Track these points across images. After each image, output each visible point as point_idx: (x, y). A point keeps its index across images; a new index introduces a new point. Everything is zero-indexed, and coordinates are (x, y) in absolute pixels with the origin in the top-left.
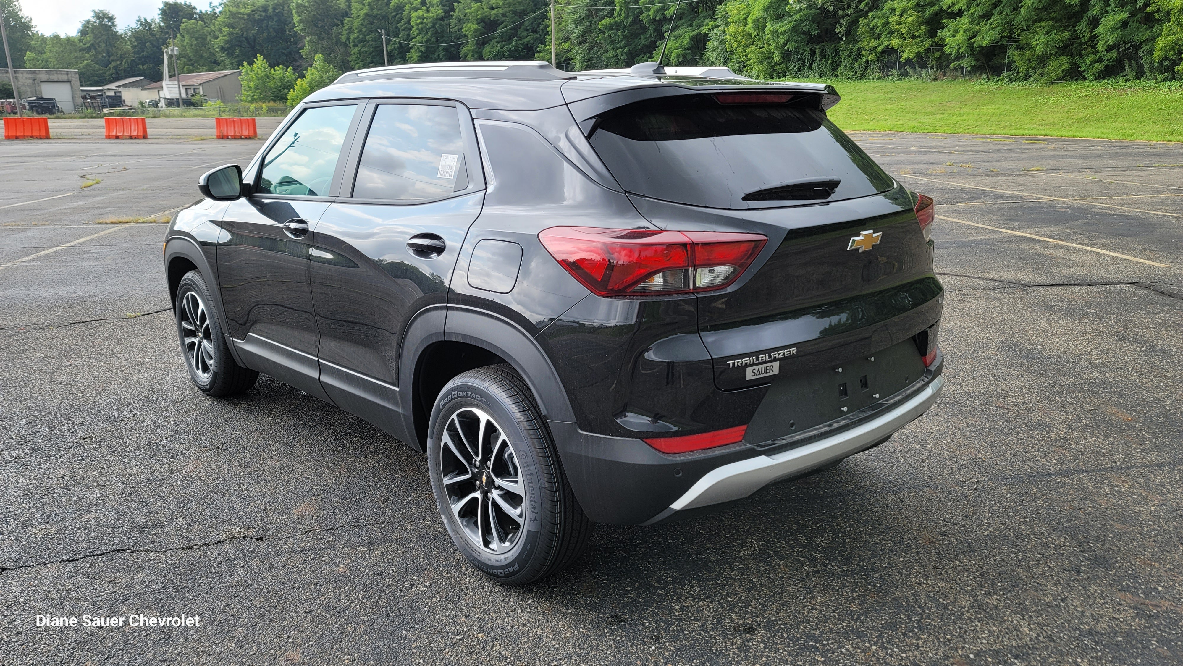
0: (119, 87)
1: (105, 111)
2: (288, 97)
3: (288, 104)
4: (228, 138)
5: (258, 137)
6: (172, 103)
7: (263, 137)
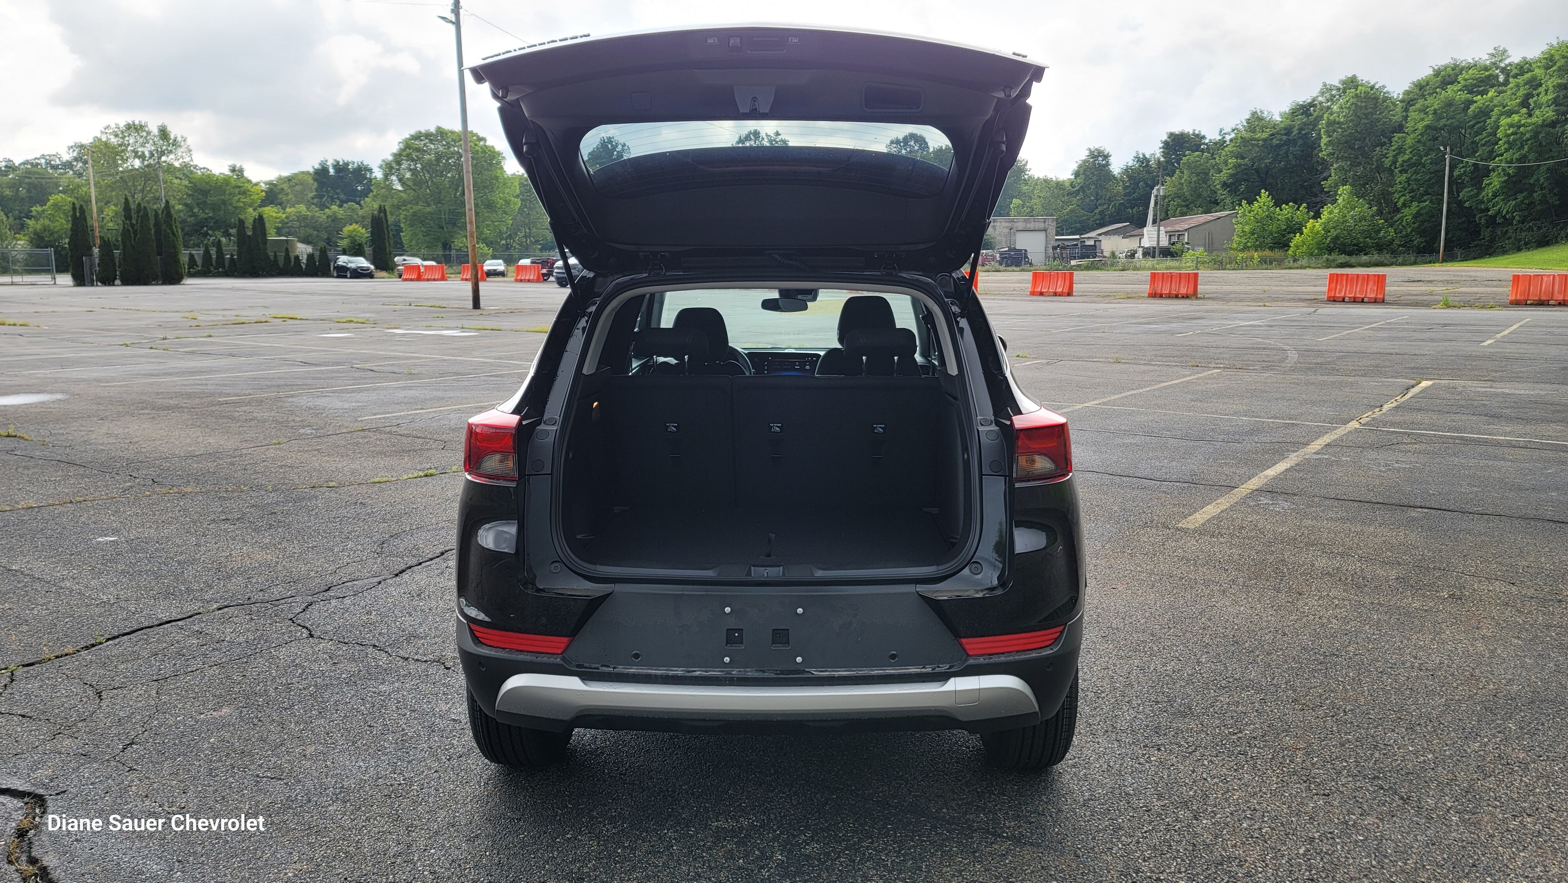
0: (1100, 235)
1: (1073, 263)
2: (1291, 244)
3: (1290, 252)
4: (1161, 296)
5: (1199, 296)
6: (1149, 253)
7: (1207, 296)
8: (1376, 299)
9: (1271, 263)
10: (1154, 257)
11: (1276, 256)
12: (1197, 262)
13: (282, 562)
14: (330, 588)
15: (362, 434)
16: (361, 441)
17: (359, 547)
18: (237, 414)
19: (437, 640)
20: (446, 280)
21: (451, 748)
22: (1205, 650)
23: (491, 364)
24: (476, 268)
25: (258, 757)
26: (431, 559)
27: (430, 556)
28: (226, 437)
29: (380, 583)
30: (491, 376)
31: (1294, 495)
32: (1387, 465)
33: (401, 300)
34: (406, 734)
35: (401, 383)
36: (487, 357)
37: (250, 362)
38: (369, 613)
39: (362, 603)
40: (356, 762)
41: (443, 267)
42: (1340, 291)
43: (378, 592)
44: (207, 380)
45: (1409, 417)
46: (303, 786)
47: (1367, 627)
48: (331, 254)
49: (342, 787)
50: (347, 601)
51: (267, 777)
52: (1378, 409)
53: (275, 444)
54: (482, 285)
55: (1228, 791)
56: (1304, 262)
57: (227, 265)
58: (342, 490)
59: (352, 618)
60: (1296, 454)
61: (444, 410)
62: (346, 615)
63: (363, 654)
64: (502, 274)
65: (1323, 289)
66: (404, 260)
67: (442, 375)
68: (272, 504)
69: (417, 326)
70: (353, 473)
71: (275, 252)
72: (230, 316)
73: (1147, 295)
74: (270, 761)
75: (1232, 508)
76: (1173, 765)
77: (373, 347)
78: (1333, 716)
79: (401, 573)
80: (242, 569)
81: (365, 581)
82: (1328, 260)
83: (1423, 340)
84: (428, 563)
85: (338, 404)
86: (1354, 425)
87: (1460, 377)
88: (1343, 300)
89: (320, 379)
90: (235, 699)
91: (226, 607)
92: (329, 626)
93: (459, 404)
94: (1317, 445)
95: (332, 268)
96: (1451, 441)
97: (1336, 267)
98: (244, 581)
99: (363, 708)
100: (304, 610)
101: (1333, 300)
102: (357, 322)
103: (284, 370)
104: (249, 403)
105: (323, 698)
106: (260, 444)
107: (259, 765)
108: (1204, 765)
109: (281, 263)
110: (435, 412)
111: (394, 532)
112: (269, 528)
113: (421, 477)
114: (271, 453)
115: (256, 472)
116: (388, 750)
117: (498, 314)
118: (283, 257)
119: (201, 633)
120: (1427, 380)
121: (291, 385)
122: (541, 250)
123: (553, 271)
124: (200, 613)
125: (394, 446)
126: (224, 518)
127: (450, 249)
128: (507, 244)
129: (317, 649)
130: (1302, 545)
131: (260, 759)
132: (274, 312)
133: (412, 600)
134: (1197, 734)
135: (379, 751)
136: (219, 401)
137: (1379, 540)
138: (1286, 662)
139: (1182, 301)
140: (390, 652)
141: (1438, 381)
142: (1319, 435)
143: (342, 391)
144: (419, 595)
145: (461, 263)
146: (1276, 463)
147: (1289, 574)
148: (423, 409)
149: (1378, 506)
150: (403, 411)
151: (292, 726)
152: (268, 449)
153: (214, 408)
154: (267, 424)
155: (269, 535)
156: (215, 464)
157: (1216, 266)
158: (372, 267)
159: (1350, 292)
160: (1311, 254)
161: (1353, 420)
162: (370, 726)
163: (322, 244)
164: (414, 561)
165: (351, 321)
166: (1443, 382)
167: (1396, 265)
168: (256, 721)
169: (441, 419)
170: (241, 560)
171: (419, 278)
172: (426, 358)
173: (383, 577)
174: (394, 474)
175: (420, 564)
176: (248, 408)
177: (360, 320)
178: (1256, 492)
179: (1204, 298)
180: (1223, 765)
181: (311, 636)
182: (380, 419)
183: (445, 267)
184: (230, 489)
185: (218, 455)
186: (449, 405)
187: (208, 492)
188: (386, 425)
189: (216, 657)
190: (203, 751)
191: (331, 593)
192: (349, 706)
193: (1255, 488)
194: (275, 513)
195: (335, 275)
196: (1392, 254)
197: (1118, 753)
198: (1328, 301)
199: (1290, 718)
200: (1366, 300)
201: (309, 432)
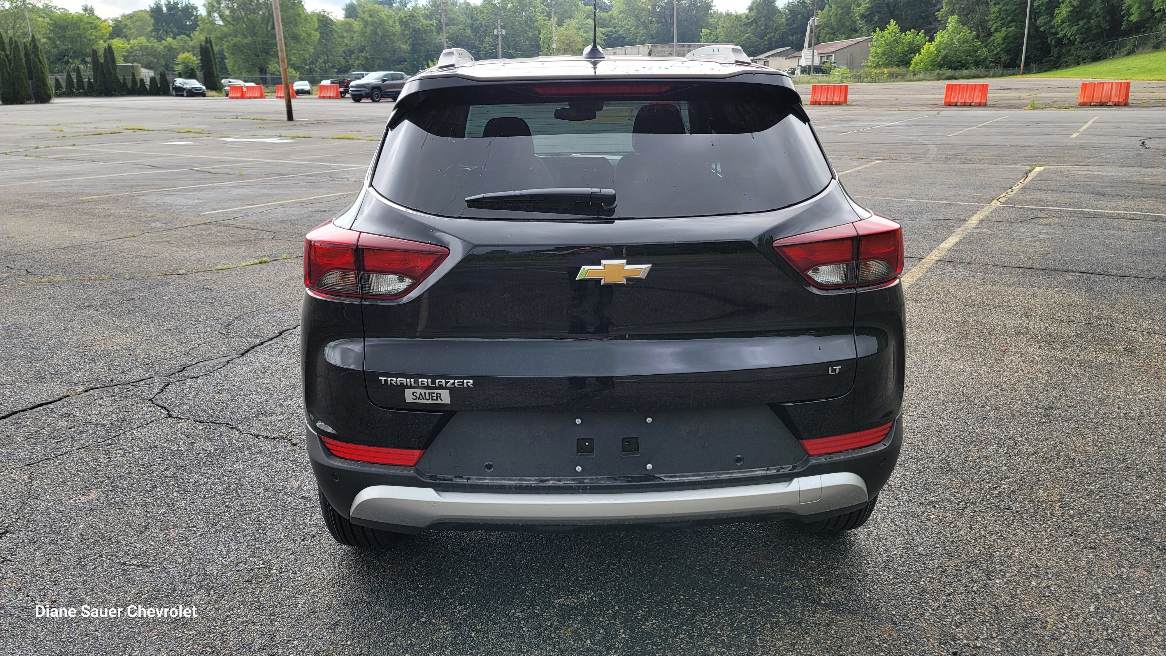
0: (768, 56)
2: (912, 62)
3: (911, 68)
4: (820, 104)
5: (848, 103)
6: (805, 70)
7: (854, 103)
8: (980, 103)
9: (897, 77)
10: (809, 74)
11: (901, 72)
12: (842, 77)
13: (140, 345)
14: (184, 368)
15: (204, 226)
16: (204, 233)
17: (208, 329)
18: (97, 211)
19: (283, 416)
20: (264, 98)
21: (304, 528)
22: (944, 407)
23: (306, 166)
24: (288, 87)
25: (124, 543)
26: (272, 339)
27: (270, 336)
28: (89, 231)
29: (228, 362)
30: (307, 176)
31: (971, 264)
32: (1034, 237)
33: (228, 114)
34: (262, 514)
35: (234, 183)
36: (302, 160)
37: (107, 166)
38: (220, 392)
39: (214, 383)
40: (217, 546)
41: (261, 87)
42: (954, 97)
43: (227, 371)
44: (71, 181)
45: (1036, 196)
46: (168, 573)
47: (1070, 381)
48: (169, 77)
49: (205, 574)
50: (200, 381)
51: (134, 565)
52: (1009, 191)
53: (130, 237)
54: (293, 102)
55: (1007, 549)
56: (921, 76)
57: (86, 88)
58: (190, 277)
59: (205, 398)
60: (960, 229)
61: (271, 205)
62: (200, 395)
63: (217, 433)
64: (308, 92)
65: (941, 96)
66: (230, 82)
67: (267, 175)
68: (129, 290)
69: (244, 135)
70: (199, 261)
71: (124, 76)
72: (90, 128)
73: (809, 103)
74: (136, 547)
75: (924, 276)
76: (951, 523)
77: (209, 153)
78: (1071, 468)
79: (246, 352)
80: (105, 353)
81: (215, 361)
82: (939, 74)
83: (1026, 134)
84: (269, 343)
85: (183, 201)
86: (995, 203)
87: (1063, 163)
88: (956, 105)
89: (166, 180)
90: (101, 482)
91: (92, 389)
92: (185, 406)
93: (284, 200)
94: (974, 220)
95: (171, 89)
96: (1075, 215)
97: (944, 80)
98: (107, 363)
99: (220, 488)
100: (162, 390)
101: (949, 104)
102: (195, 133)
103: (136, 172)
104: (107, 201)
105: (183, 479)
106: (117, 237)
107: (126, 552)
108: (979, 522)
109: (129, 85)
110: (264, 207)
111: (238, 315)
112: (128, 313)
113: (256, 264)
114: (128, 244)
115: (115, 262)
116: (246, 532)
117: (308, 124)
118: (130, 81)
119: (69, 415)
120: (1040, 165)
121: (142, 185)
122: (337, 73)
123: (348, 90)
124: (68, 396)
125: (232, 237)
126: (88, 304)
127: (265, 73)
128: (311, 69)
129: (175, 429)
130: (990, 307)
131: (127, 546)
132: (126, 125)
133: (258, 378)
134: (962, 489)
135: (238, 533)
136: (82, 200)
137: (1051, 301)
138: (1014, 416)
139: (836, 107)
140: (241, 430)
141: (1047, 167)
142: (973, 211)
143: (186, 190)
144: (263, 373)
145: (275, 84)
146: (946, 238)
147: (989, 333)
148: (253, 204)
149: (1038, 271)
150: (237, 207)
151: (155, 509)
152: (124, 242)
153: (78, 206)
154: (123, 219)
155: (128, 320)
156: (80, 255)
157: (856, 80)
158: (204, 88)
159: (962, 99)
160: (926, 70)
161: (994, 199)
162: (228, 507)
163: (161, 69)
164: (258, 342)
165: (189, 132)
166: (1051, 167)
167: (990, 77)
168: (121, 505)
169: (269, 213)
170: (104, 343)
171: (243, 97)
172: (253, 161)
173: (231, 357)
174: (234, 262)
175: (262, 344)
176: (106, 205)
177: (196, 131)
178: (939, 263)
179: (852, 105)
180: (995, 521)
181: (170, 415)
182: (219, 213)
183: (263, 88)
184: (93, 278)
185: (82, 247)
186: (275, 201)
187: (74, 280)
188: (225, 218)
189: (83, 439)
190: (72, 539)
191: (185, 373)
192: (208, 486)
193: (938, 258)
194: (133, 299)
195: (174, 94)
196: (986, 68)
197: (900, 511)
198: (945, 105)
199: (1036, 470)
200: (973, 104)
201: (159, 225)
